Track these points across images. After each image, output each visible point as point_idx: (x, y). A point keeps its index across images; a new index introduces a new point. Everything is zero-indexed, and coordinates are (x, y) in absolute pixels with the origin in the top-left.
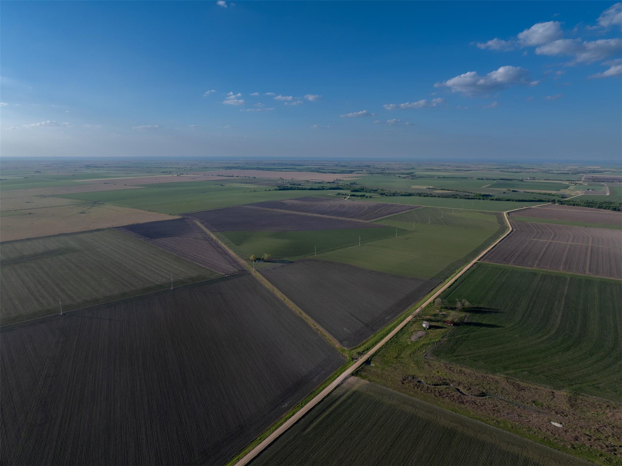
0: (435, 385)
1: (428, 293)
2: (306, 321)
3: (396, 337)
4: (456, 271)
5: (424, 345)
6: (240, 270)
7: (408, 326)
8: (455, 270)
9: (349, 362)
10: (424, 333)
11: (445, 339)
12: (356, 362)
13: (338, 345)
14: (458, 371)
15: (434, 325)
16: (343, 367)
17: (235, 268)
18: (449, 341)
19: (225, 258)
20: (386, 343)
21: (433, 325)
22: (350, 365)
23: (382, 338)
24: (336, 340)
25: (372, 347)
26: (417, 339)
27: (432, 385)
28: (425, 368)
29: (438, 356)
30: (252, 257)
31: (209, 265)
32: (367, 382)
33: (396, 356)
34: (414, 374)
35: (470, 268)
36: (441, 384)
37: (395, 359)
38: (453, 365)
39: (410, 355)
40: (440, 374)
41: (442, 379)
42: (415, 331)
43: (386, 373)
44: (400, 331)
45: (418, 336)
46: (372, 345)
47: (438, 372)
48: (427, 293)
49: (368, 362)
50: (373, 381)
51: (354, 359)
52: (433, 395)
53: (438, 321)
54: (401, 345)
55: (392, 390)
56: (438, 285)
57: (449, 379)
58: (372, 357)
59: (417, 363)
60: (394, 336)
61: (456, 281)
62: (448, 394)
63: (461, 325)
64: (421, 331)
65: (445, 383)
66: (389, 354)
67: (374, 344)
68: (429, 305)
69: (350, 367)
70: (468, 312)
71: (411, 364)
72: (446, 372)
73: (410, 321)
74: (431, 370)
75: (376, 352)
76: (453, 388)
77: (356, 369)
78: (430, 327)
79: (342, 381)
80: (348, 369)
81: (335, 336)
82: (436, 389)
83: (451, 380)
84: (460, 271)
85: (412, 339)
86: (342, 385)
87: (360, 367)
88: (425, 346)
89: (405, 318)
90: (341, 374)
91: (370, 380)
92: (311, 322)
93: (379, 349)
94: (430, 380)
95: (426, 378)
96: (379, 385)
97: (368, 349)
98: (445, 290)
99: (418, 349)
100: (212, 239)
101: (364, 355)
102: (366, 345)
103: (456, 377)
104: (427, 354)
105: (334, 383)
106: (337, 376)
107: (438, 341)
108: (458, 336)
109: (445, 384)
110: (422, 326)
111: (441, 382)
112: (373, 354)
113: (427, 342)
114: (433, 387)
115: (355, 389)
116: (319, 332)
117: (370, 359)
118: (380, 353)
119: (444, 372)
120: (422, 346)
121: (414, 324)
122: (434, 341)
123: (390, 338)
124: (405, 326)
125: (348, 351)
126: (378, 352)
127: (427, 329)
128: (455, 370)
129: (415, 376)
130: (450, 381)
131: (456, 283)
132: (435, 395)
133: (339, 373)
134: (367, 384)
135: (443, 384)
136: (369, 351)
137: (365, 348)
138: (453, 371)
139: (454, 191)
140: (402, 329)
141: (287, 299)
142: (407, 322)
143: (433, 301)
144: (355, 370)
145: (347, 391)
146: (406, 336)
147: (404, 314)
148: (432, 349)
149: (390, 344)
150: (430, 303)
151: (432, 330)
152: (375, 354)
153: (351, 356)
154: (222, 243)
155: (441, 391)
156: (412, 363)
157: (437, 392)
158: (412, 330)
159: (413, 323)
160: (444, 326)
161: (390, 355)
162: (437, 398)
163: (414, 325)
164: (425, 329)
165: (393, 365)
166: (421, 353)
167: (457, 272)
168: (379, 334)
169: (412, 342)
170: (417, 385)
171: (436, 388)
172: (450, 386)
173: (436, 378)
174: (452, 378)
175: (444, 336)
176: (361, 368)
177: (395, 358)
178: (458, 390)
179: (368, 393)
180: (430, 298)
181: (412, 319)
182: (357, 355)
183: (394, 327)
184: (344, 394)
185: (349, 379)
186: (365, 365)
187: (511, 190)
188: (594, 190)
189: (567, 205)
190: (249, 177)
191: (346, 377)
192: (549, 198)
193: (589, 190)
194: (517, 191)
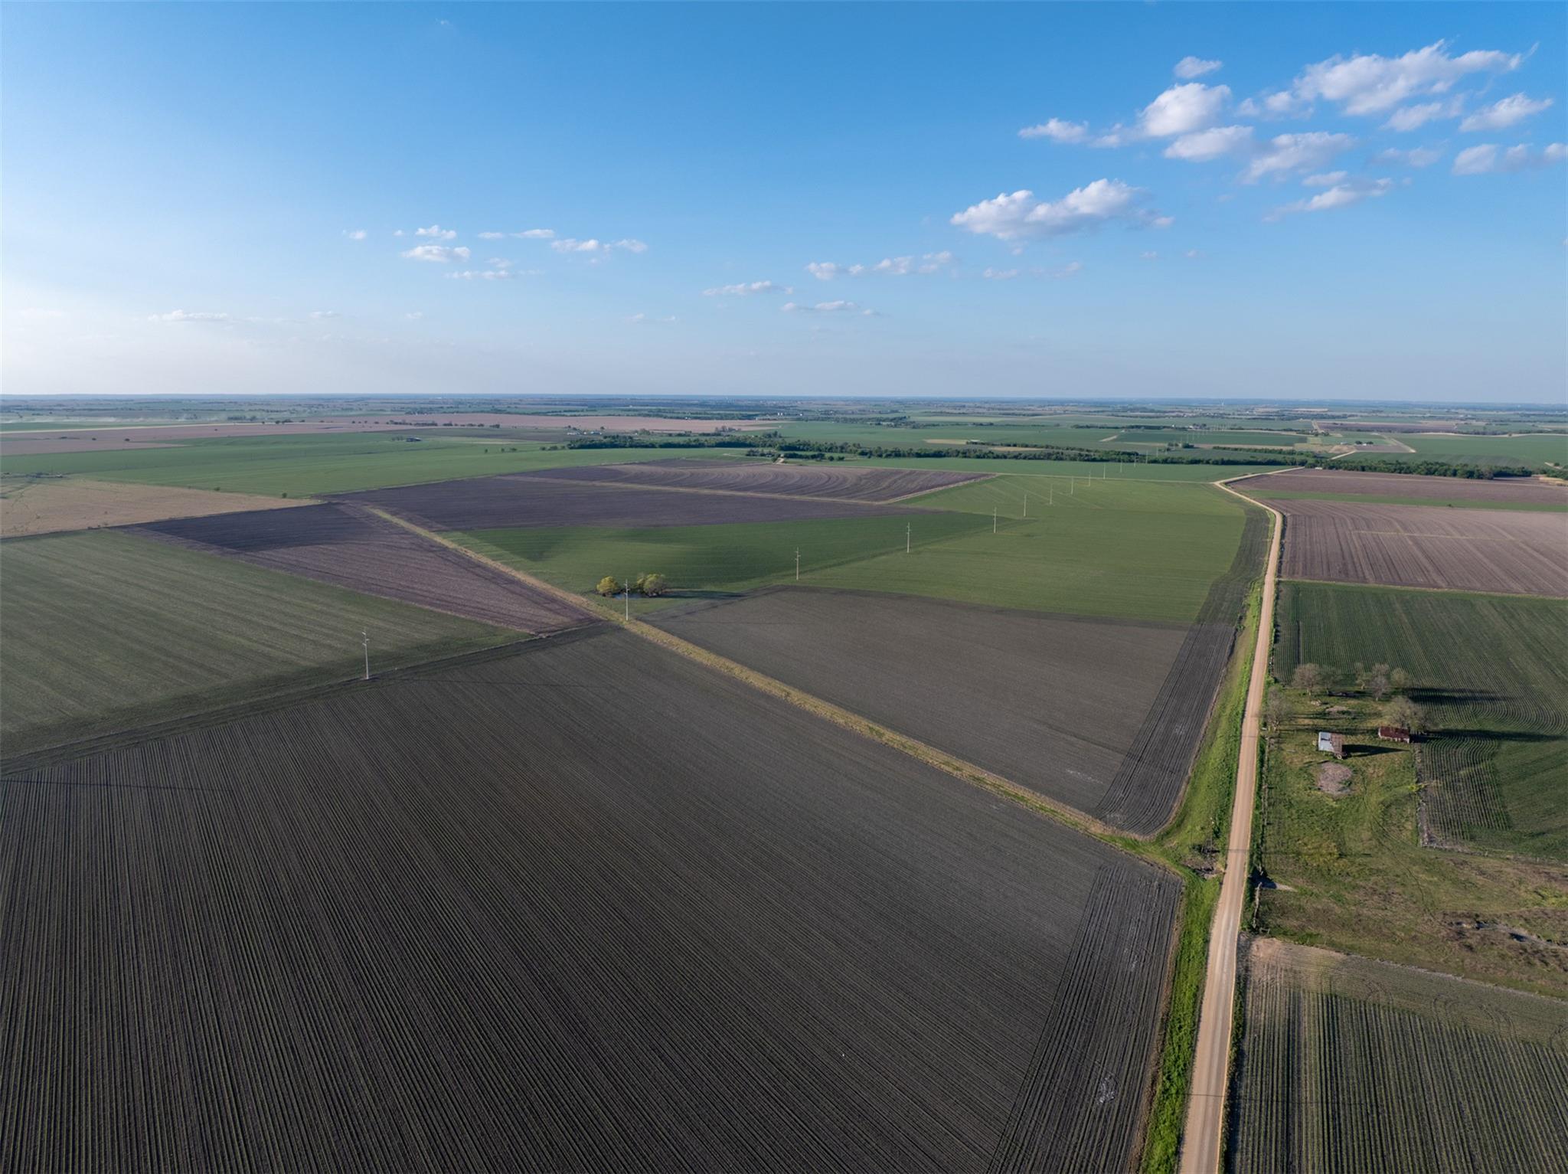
5: (1387, 804)
6: (580, 620)
7: (1271, 749)
9: (1196, 886)
10: (1347, 768)
11: (1434, 783)
12: (1221, 885)
13: (1097, 828)
17: (559, 614)
18: (1452, 788)
19: (513, 593)
22: (1208, 892)
24: (1076, 810)
26: (1345, 788)
28: (1480, 883)
29: (1474, 838)
30: (604, 584)
31: (467, 608)
32: (1336, 955)
33: (1335, 850)
34: (1465, 908)
37: (1345, 861)
42: (1310, 764)
44: (1261, 768)
45: (1340, 779)
47: (1540, 895)
50: (1354, 948)
51: (1200, 871)
54: (1313, 812)
55: (1459, 979)
58: (1260, 859)
66: (1306, 845)
69: (1215, 899)
73: (1264, 738)
74: (1511, 892)
75: (1254, 839)
77: (1246, 908)
78: (1346, 751)
80: (1219, 912)
81: (1059, 796)
85: (1325, 789)
87: (1256, 902)
88: (1395, 810)
90: (1207, 932)
91: (1340, 948)
92: (931, 755)
93: (1255, 829)
96: (1394, 964)
97: (1217, 834)
100: (445, 549)
101: (1225, 854)
102: (1200, 821)
104: (1431, 835)
105: (1217, 970)
115: (1315, 986)
117: (1258, 866)
121: (1288, 745)
122: (1407, 790)
123: (1253, 792)
125: (1153, 844)
126: (1262, 841)
133: (1196, 929)
134: (1345, 965)
137: (1206, 830)
140: (1261, 762)
144: (1244, 912)
146: (1296, 781)
147: (1220, 716)
149: (1273, 811)
152: (1258, 847)
153: (1183, 863)
154: (479, 556)
158: (1299, 762)
159: (1280, 743)
161: (1315, 849)
163: (1291, 748)
165: (1361, 883)
166: (1408, 833)
175: (1420, 776)
176: (1262, 904)
177: (1340, 856)
182: (1200, 858)
185: (1254, 947)
186: (1261, 890)
187: (1180, 445)
188: (1371, 443)
189: (1346, 469)
190: (482, 425)
191: (1238, 944)
192: (1289, 458)
193: (1360, 443)
194: (1195, 446)
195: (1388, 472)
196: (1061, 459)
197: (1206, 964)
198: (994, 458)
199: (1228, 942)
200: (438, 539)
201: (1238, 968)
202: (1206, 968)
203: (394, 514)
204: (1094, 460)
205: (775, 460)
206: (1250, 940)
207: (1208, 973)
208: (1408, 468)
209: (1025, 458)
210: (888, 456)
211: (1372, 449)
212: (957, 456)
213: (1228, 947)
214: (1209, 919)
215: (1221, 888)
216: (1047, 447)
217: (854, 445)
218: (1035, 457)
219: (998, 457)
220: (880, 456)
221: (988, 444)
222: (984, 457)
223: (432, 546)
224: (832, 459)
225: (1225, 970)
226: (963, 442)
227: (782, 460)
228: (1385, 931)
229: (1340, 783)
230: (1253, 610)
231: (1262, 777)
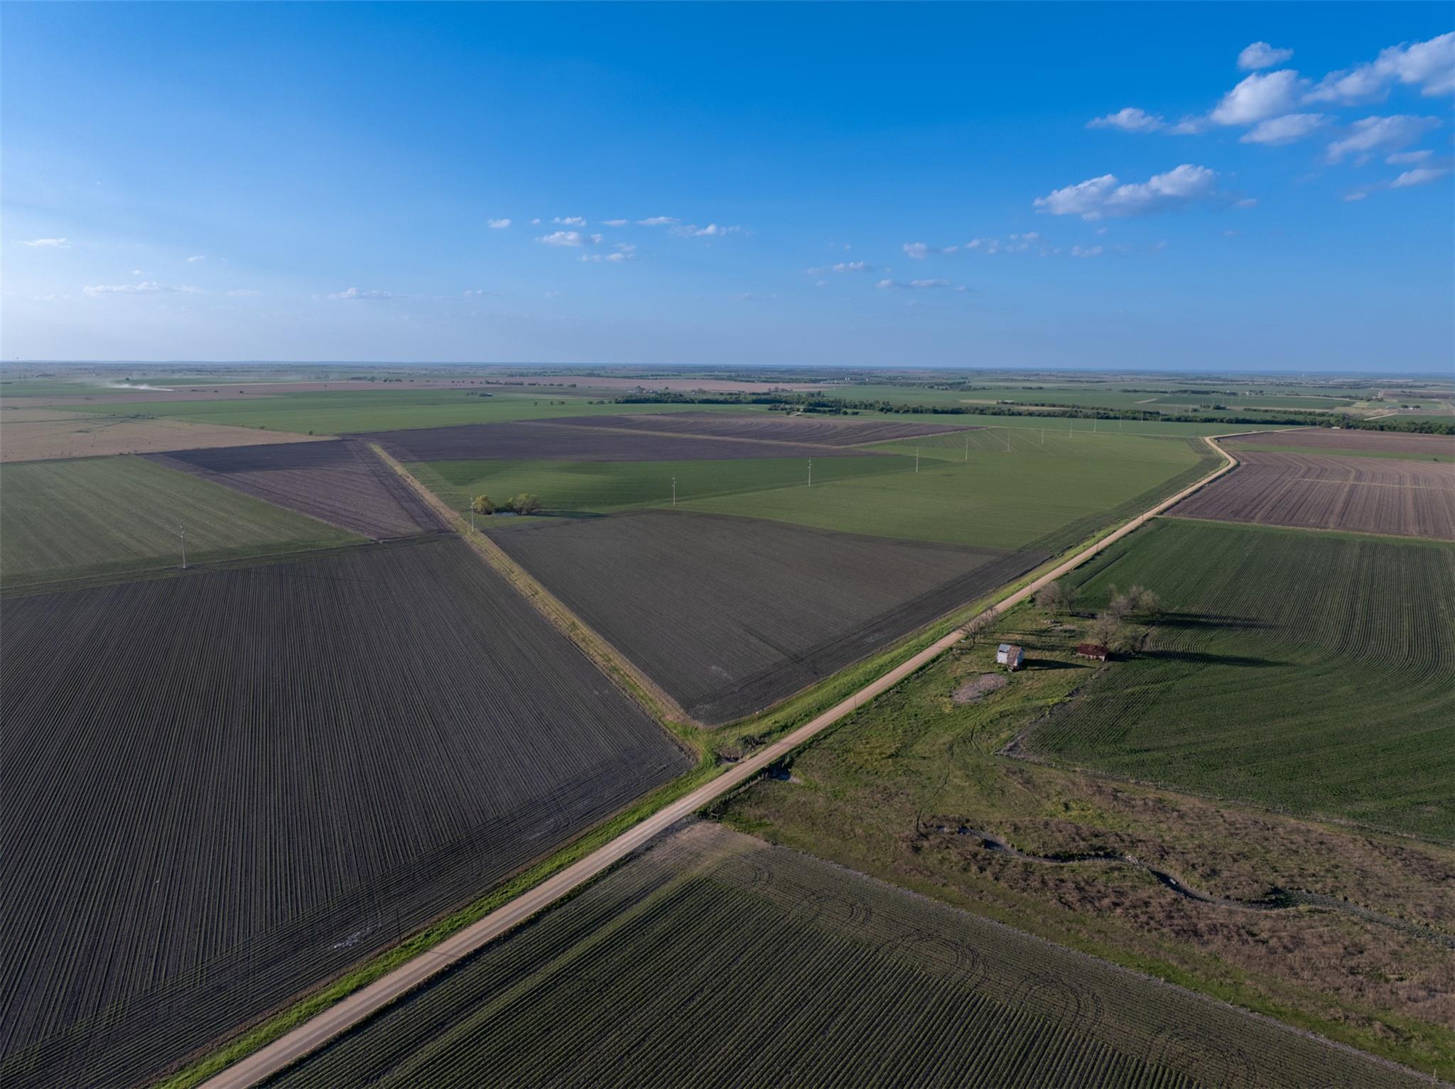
0: (1056, 857)
1: (1013, 579)
2: (582, 645)
3: (897, 692)
4: (1095, 534)
5: (1003, 715)
6: (433, 530)
7: (944, 660)
8: (1093, 531)
9: (702, 770)
10: (1003, 680)
11: (1084, 698)
12: (727, 771)
13: (672, 716)
14: (1150, 803)
15: (1039, 658)
16: (674, 786)
17: (422, 525)
18: (1098, 704)
19: (405, 509)
20: (859, 709)
21: (1034, 658)
22: (702, 780)
23: (845, 695)
24: (672, 700)
25: (802, 719)
26: (979, 697)
27: (1046, 857)
28: (1013, 791)
29: (1059, 750)
32: (762, 844)
33: (893, 751)
34: (965, 813)
35: (1137, 528)
36: (1082, 855)
37: (890, 760)
38: (1127, 781)
39: (951, 748)
40: (1074, 813)
41: (1085, 833)
42: (970, 674)
43: (849, 809)
44: (913, 674)
45: (982, 689)
46: (806, 715)
47: (1067, 807)
48: (1009, 581)
49: (775, 768)
50: (790, 840)
51: (721, 759)
52: (1054, 901)
53: (1052, 648)
54: (916, 715)
55: (865, 878)
56: (1043, 562)
57: (1117, 835)
58: (799, 753)
59: (976, 774)
60: (890, 690)
61: (1098, 554)
62: (1120, 893)
63: (1135, 659)
64: (993, 675)
65: (1100, 848)
66: (867, 743)
67: (811, 712)
68: (1016, 608)
70: (1154, 625)
71: (955, 777)
72: (1100, 808)
73: (951, 649)
74: (1038, 801)
75: (817, 735)
76: (1140, 871)
77: (724, 794)
78: (1025, 664)
81: (671, 688)
82: (1066, 876)
83: (1125, 837)
84: (1109, 535)
85: (956, 697)
86: (647, 857)
87: (743, 789)
88: (1006, 720)
89: (934, 639)
91: (774, 839)
92: (598, 648)
93: (830, 726)
94: (1036, 839)
95: (1016, 829)
96: (812, 858)
97: (785, 728)
98: (1067, 574)
99: (980, 727)
101: (767, 747)
102: (781, 716)
103: (1144, 826)
104: (1016, 745)
106: (636, 817)
107: (1058, 704)
108: (1130, 690)
109: (1102, 853)
110: (996, 662)
111: (1082, 844)
112: (805, 742)
113: (1016, 706)
114: (1047, 864)
115: (697, 871)
116: (616, 677)
117: (788, 760)
118: (831, 739)
119: (1090, 805)
120: (997, 719)
121: (967, 656)
122: (1041, 703)
123: (875, 695)
124: (933, 661)
125: (709, 733)
126: (825, 738)
127: (1015, 670)
128: (1135, 799)
129: (968, 821)
130: (1123, 841)
131: (1098, 557)
132: (1060, 899)
134: (759, 853)
135: (1093, 853)
136: (788, 734)
137: (777, 725)
138: (1128, 803)
139: (1068, 407)
140: (921, 669)
141: (542, 592)
142: (942, 650)
143: (1029, 599)
145: (665, 879)
146: (933, 689)
147: (930, 629)
148: (1036, 727)
149: (873, 711)
150: (1021, 602)
151: (1031, 673)
152: (812, 742)
153: (716, 750)
154: (416, 480)
155: (1087, 882)
156: (959, 773)
157: (1072, 885)
158: (959, 672)
159: (962, 654)
160: (1074, 662)
161: (871, 748)
162: (1071, 912)
163: (966, 659)
164: (1006, 670)
165: (879, 782)
166: (994, 741)
167: (1099, 535)
168: (837, 683)
169: (957, 706)
170: (979, 857)
171: (1062, 868)
172: (1122, 860)
173: (1060, 831)
174: (1130, 831)
175: (1077, 690)
176: (745, 792)
177: (891, 756)
178: (1164, 878)
179: (755, 889)
180: (1018, 591)
181: (959, 642)
182: (739, 748)
183: (894, 663)
184: (645, 892)
185: (686, 830)
186: (763, 779)
187: (1212, 407)
188: (1418, 407)
190: (561, 385)
192: (1310, 419)
194: (1227, 408)
196: (1076, 417)
198: (1010, 415)
204: (1108, 418)
205: (788, 414)
209: (1039, 415)
211: (1415, 413)
212: (974, 413)
215: (721, 775)
216: (1074, 407)
217: (883, 403)
218: (1049, 415)
219: (1013, 414)
220: (897, 412)
221: (1017, 404)
222: (1000, 414)
224: (846, 413)
226: (994, 402)
227: (797, 413)
229: (980, 692)
230: (1092, 541)
231: (903, 682)
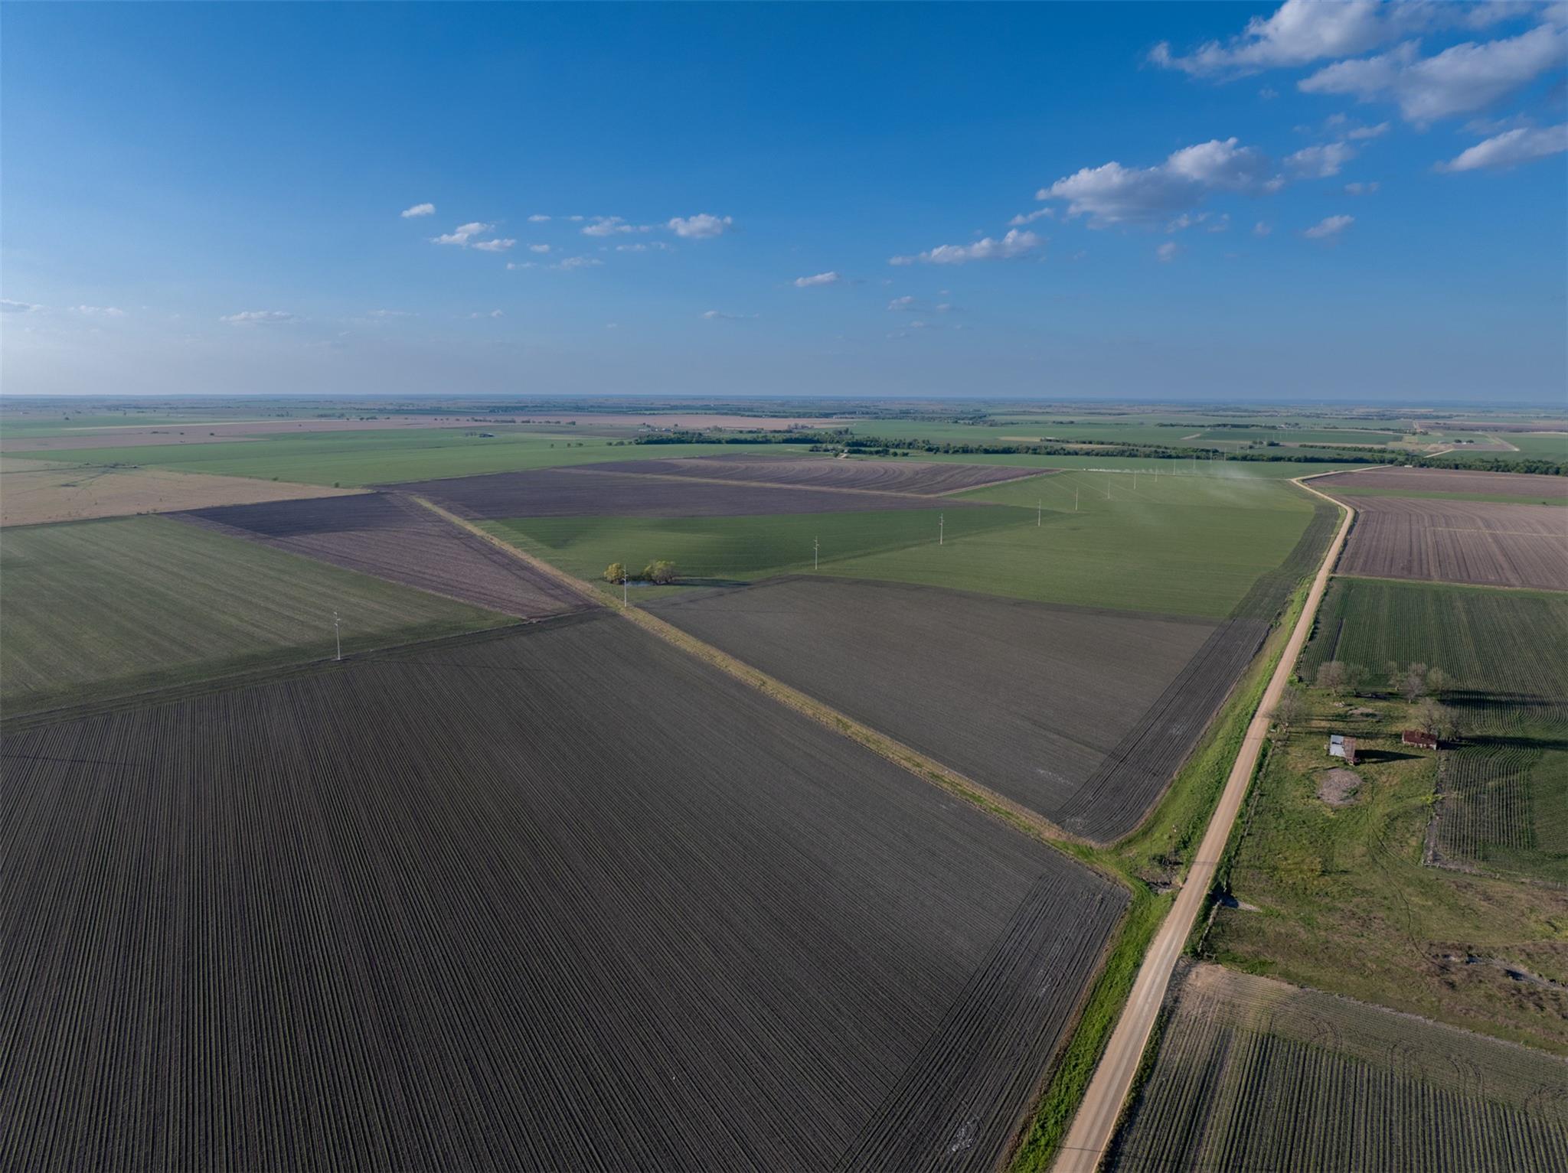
1: (1256, 653)
3: (1261, 795)
4: (1291, 597)
5: (1392, 818)
7: (1274, 754)
8: (1285, 595)
9: (1145, 902)
10: (1354, 776)
11: (1452, 794)
12: (1174, 900)
13: (1051, 833)
15: (1368, 748)
16: (1132, 921)
17: (559, 599)
18: (1472, 801)
19: (521, 578)
20: (1240, 817)
21: (1365, 748)
22: (1156, 913)
24: (1034, 813)
25: (1196, 836)
26: (1349, 797)
29: (1484, 858)
30: (611, 571)
32: (1285, 987)
33: (1320, 866)
35: (1327, 591)
37: (1328, 878)
39: (1374, 860)
42: (1315, 770)
44: (1258, 772)
45: (1344, 788)
46: (1197, 831)
49: (1220, 895)
50: (1310, 980)
51: (1155, 886)
53: (1371, 736)
54: (1305, 822)
56: (1269, 633)
58: (1228, 875)
59: (1427, 889)
60: (1251, 792)
61: (1316, 621)
63: (1464, 746)
64: (1340, 771)
66: (1285, 858)
68: (1292, 689)
69: (1161, 918)
73: (1269, 740)
75: (1226, 851)
77: (1195, 930)
78: (1361, 756)
79: (1169, 989)
80: (1162, 932)
81: (1018, 798)
84: (1307, 598)
85: (1325, 798)
86: (1182, 1011)
87: (1209, 921)
88: (1400, 824)
90: (1142, 954)
93: (1231, 840)
97: (1187, 844)
98: (1306, 647)
99: (1382, 834)
101: (1188, 868)
102: (1170, 830)
104: (1435, 854)
105: (1140, 1001)
106: (1130, 964)
107: (1434, 802)
112: (1222, 861)
113: (1396, 807)
115: (1248, 1024)
117: (1223, 883)
118: (1245, 858)
120: (1390, 823)
121: (1293, 748)
122: (1417, 802)
123: (1245, 801)
124: (1264, 756)
125: (1109, 853)
126: (1237, 854)
127: (1358, 764)
131: (1320, 626)
133: (1130, 952)
134: (1291, 998)
136: (1196, 850)
137: (1176, 840)
140: (1260, 765)
143: (1296, 677)
144: (1191, 934)
145: (1224, 1036)
146: (1293, 789)
147: (1227, 717)
148: (1435, 831)
149: (1256, 819)
150: (1291, 683)
151: (1375, 765)
152: (1230, 861)
153: (1137, 874)
154: (504, 543)
156: (1408, 890)
158: (1302, 769)
159: (1285, 745)
160: (1407, 751)
161: (1295, 864)
163: (1295, 752)
164: (1349, 764)
165: (1338, 905)
166: (1410, 850)
167: (1297, 599)
168: (1190, 787)
169: (1335, 810)
175: (1439, 785)
176: (1214, 925)
177: (1324, 873)
179: (1328, 1042)
180: (1276, 668)
182: (1159, 870)
185: (1193, 975)
186: (1219, 908)
187: (1265, 443)
188: (1471, 442)
189: (1438, 466)
191: (1174, 970)
192: (1377, 456)
193: (1460, 441)
194: (1281, 444)
195: (1484, 470)
196: (1135, 456)
197: (1129, 992)
198: (1065, 454)
199: (1164, 967)
200: (470, 527)
201: (1165, 998)
202: (1128, 997)
203: (436, 503)
204: (1170, 457)
205: (836, 455)
206: (1189, 966)
207: (1129, 1003)
208: (1506, 466)
209: (1097, 455)
210: (956, 452)
211: (1472, 448)
212: (1026, 452)
213: (1161, 973)
214: (1148, 940)
215: (1172, 905)
216: (1124, 444)
217: (924, 442)
218: (1108, 454)
219: (1069, 453)
220: (947, 452)
221: (1063, 441)
222: (1054, 454)
223: (460, 534)
224: (895, 454)
225: (1150, 1000)
226: (1037, 440)
227: (845, 455)
228: (1354, 961)
229: (1344, 791)
230: (1295, 606)
231: (1255, 783)
